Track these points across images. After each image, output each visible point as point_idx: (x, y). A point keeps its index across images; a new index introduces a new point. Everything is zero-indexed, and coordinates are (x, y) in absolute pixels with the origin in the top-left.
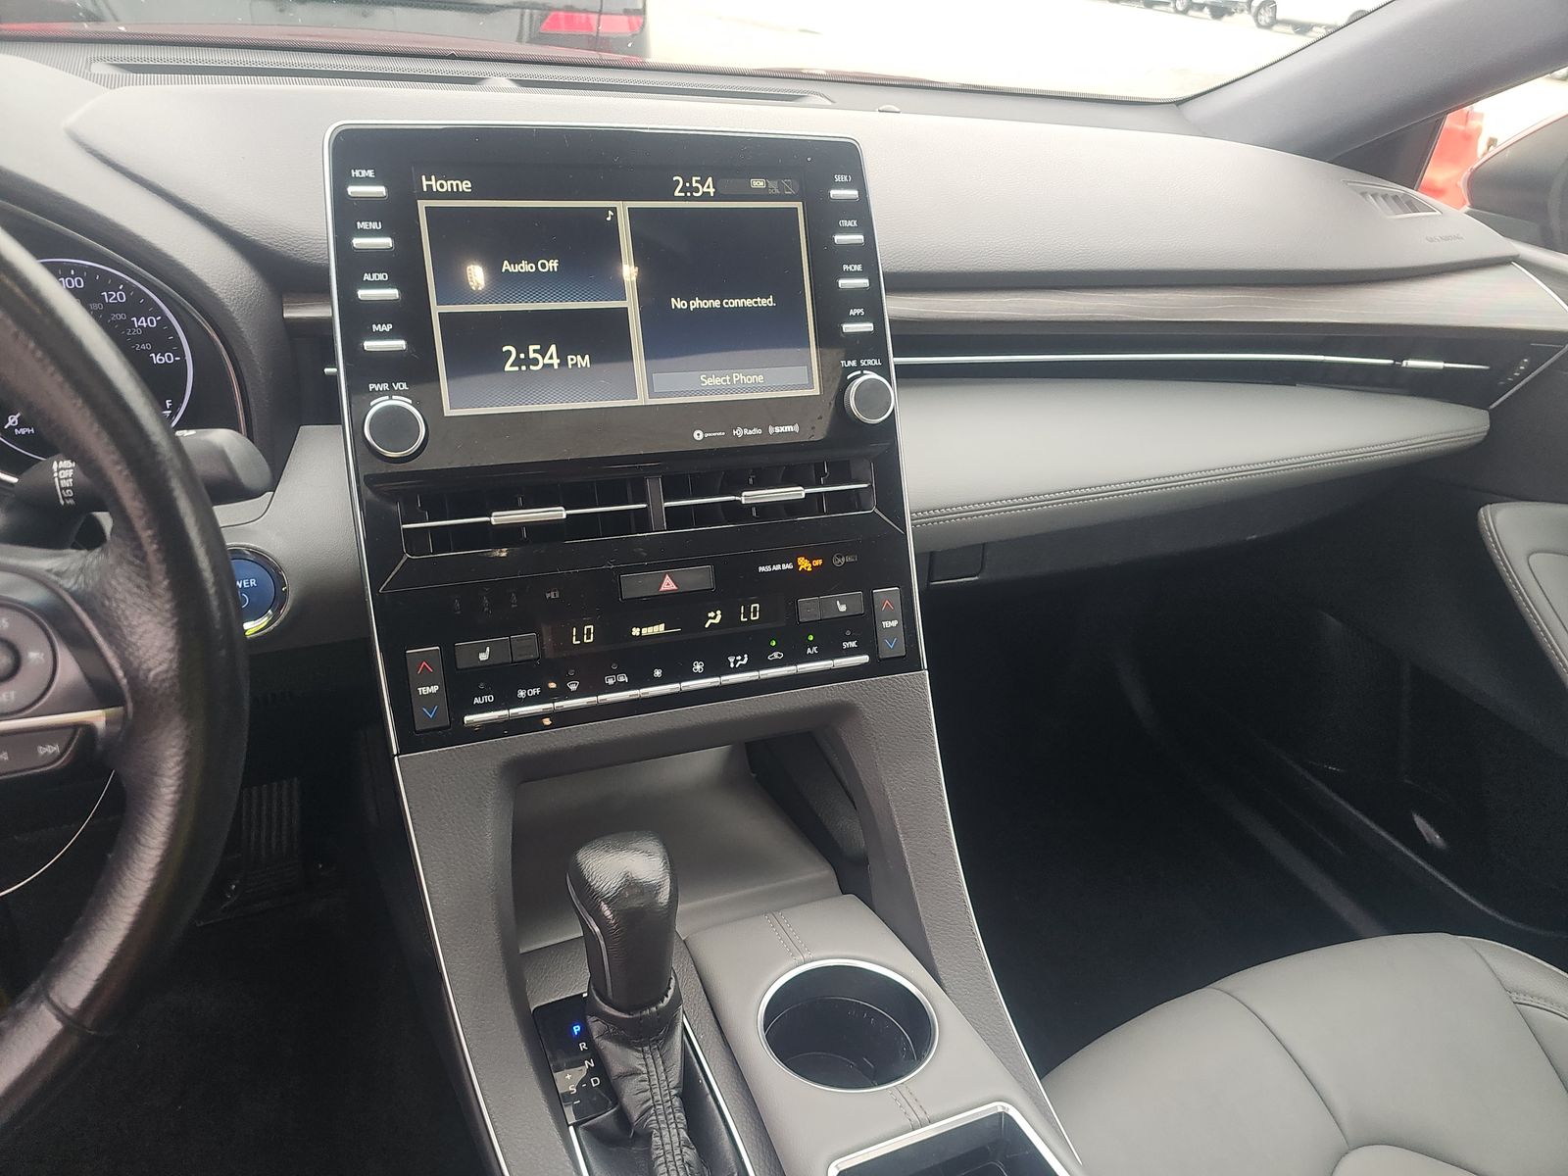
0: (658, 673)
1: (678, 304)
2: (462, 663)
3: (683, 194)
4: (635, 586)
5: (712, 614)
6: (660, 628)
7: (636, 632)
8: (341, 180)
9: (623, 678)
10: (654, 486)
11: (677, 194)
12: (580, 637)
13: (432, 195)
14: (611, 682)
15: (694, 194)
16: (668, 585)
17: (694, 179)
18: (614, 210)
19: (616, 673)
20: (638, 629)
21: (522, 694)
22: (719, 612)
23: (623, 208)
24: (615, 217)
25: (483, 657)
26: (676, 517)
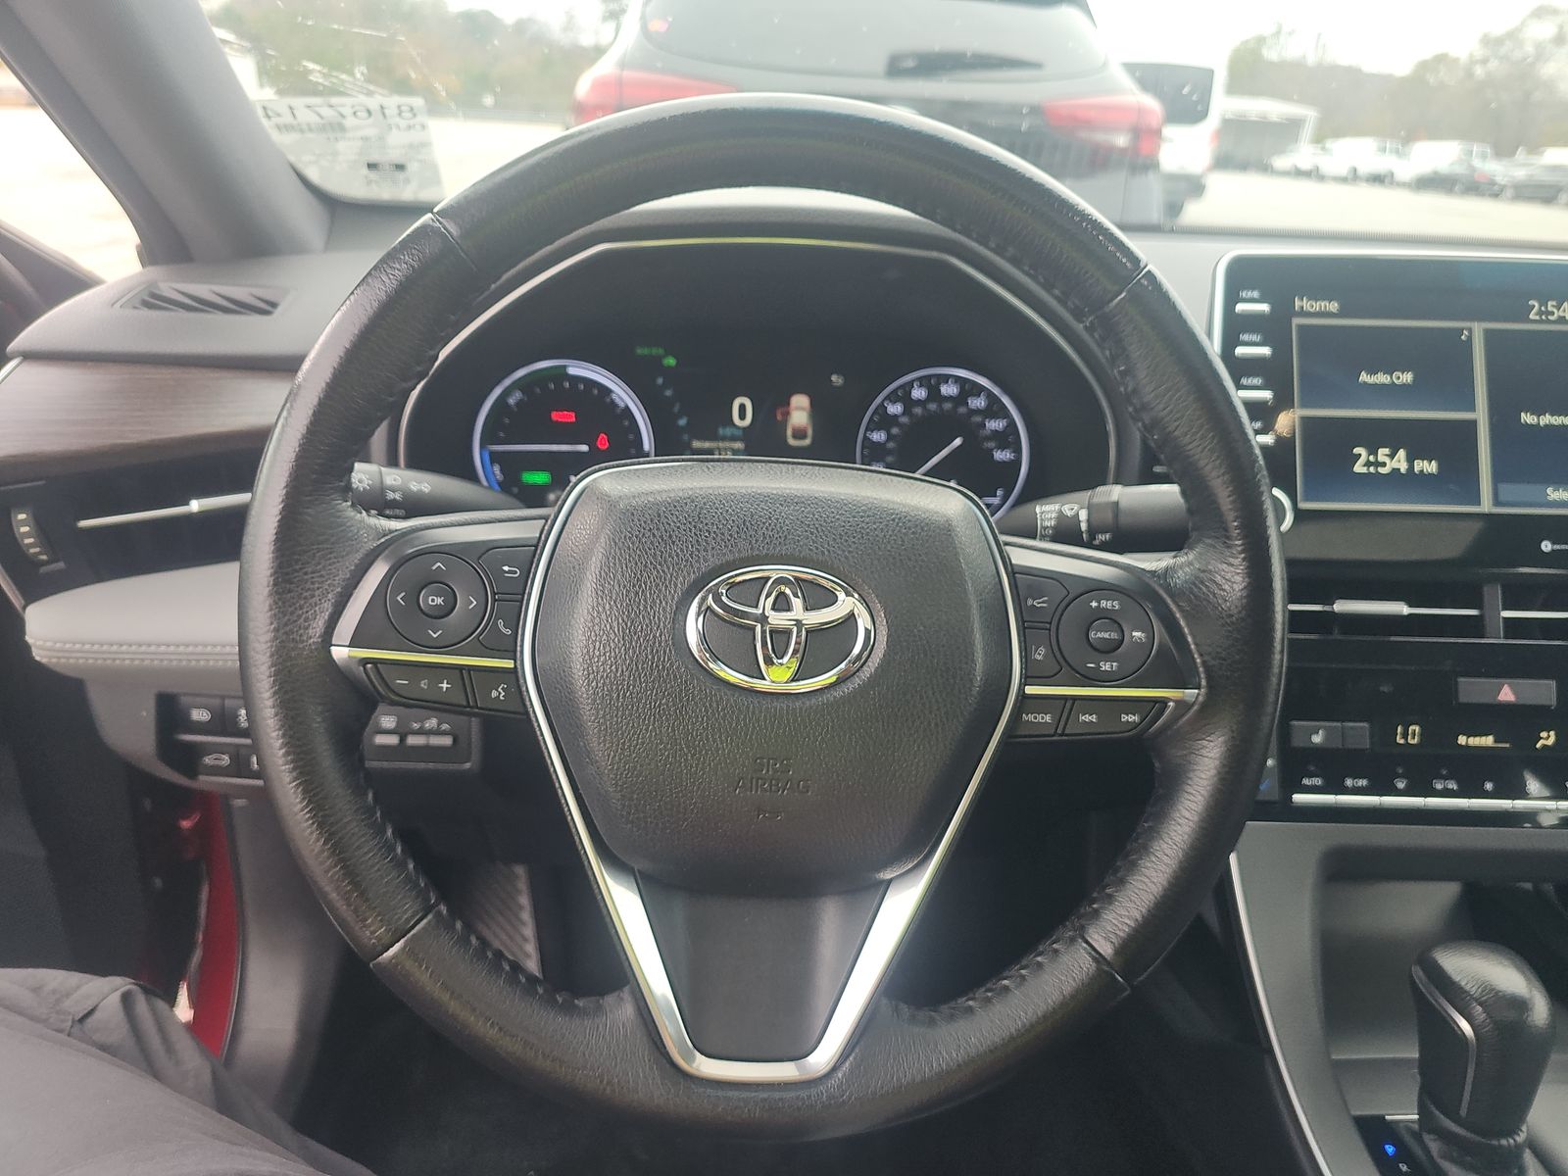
0: (1489, 786)
1: (1528, 418)
2: (1297, 742)
3: (1537, 318)
4: (1472, 690)
5: (1544, 734)
6: (1488, 741)
7: (1462, 740)
8: (1231, 299)
9: (1452, 785)
10: (1494, 594)
11: (1532, 316)
12: (1405, 735)
13: (1303, 313)
14: (1439, 786)
15: (1549, 317)
16: (1506, 695)
17: (1550, 303)
18: (1470, 330)
19: (1446, 778)
20: (1465, 738)
21: (1349, 782)
22: (1552, 733)
23: (1478, 330)
24: (1470, 338)
25: (1317, 739)
26: (1514, 627)
